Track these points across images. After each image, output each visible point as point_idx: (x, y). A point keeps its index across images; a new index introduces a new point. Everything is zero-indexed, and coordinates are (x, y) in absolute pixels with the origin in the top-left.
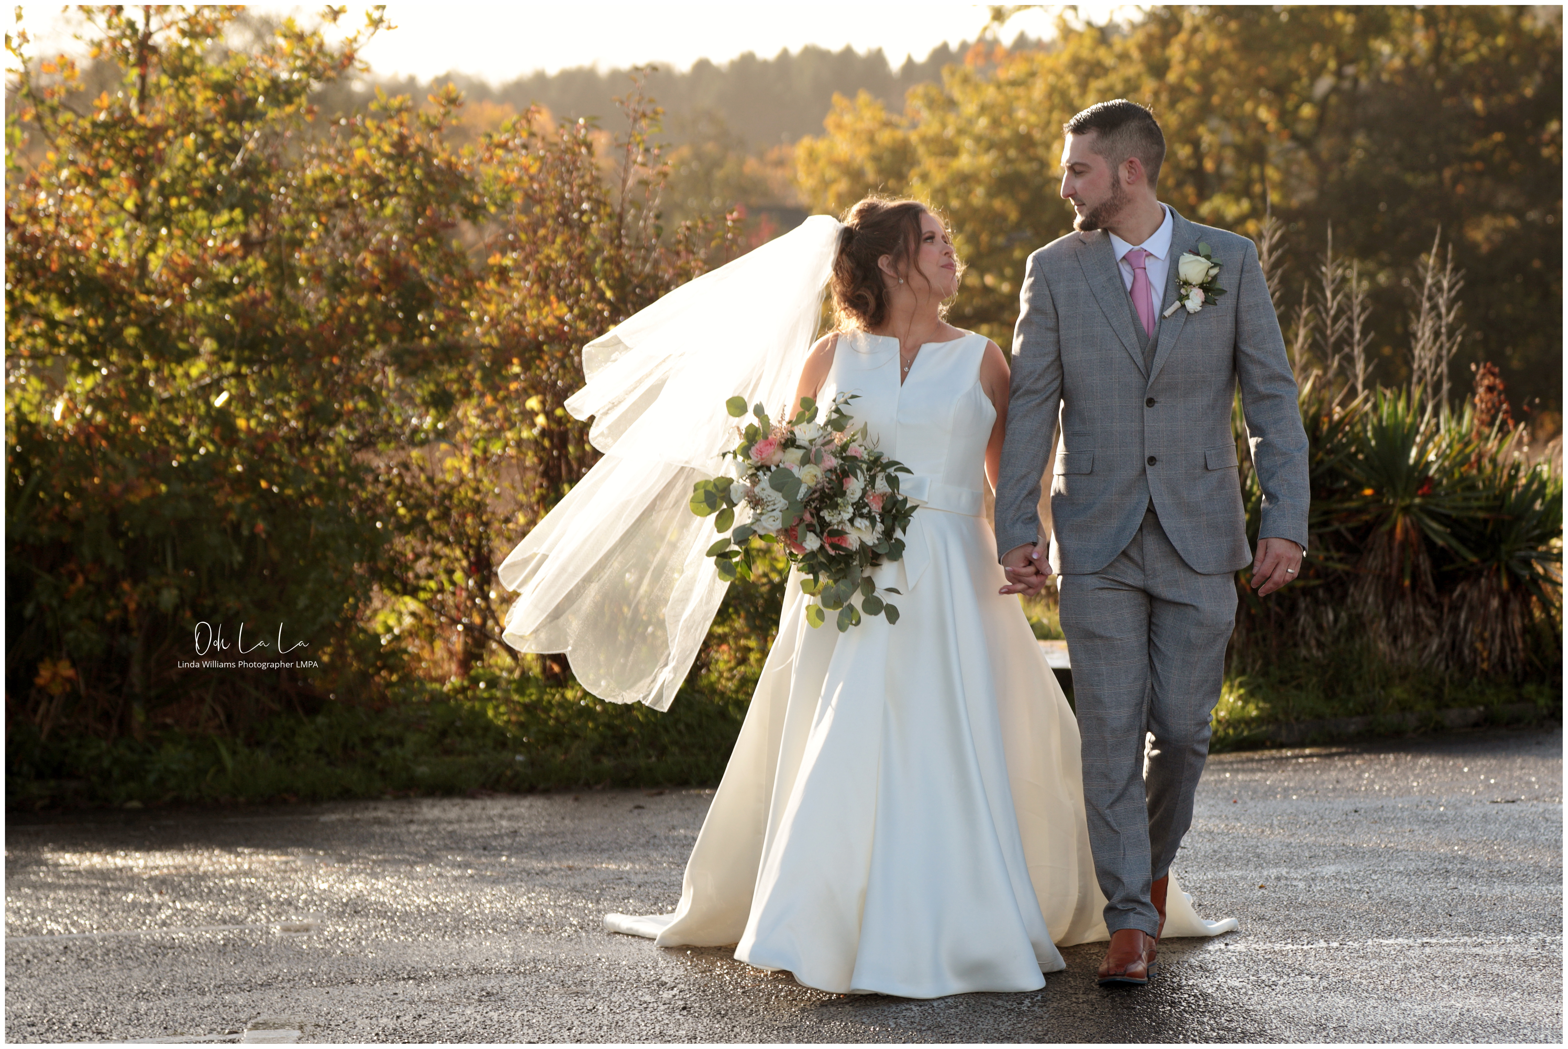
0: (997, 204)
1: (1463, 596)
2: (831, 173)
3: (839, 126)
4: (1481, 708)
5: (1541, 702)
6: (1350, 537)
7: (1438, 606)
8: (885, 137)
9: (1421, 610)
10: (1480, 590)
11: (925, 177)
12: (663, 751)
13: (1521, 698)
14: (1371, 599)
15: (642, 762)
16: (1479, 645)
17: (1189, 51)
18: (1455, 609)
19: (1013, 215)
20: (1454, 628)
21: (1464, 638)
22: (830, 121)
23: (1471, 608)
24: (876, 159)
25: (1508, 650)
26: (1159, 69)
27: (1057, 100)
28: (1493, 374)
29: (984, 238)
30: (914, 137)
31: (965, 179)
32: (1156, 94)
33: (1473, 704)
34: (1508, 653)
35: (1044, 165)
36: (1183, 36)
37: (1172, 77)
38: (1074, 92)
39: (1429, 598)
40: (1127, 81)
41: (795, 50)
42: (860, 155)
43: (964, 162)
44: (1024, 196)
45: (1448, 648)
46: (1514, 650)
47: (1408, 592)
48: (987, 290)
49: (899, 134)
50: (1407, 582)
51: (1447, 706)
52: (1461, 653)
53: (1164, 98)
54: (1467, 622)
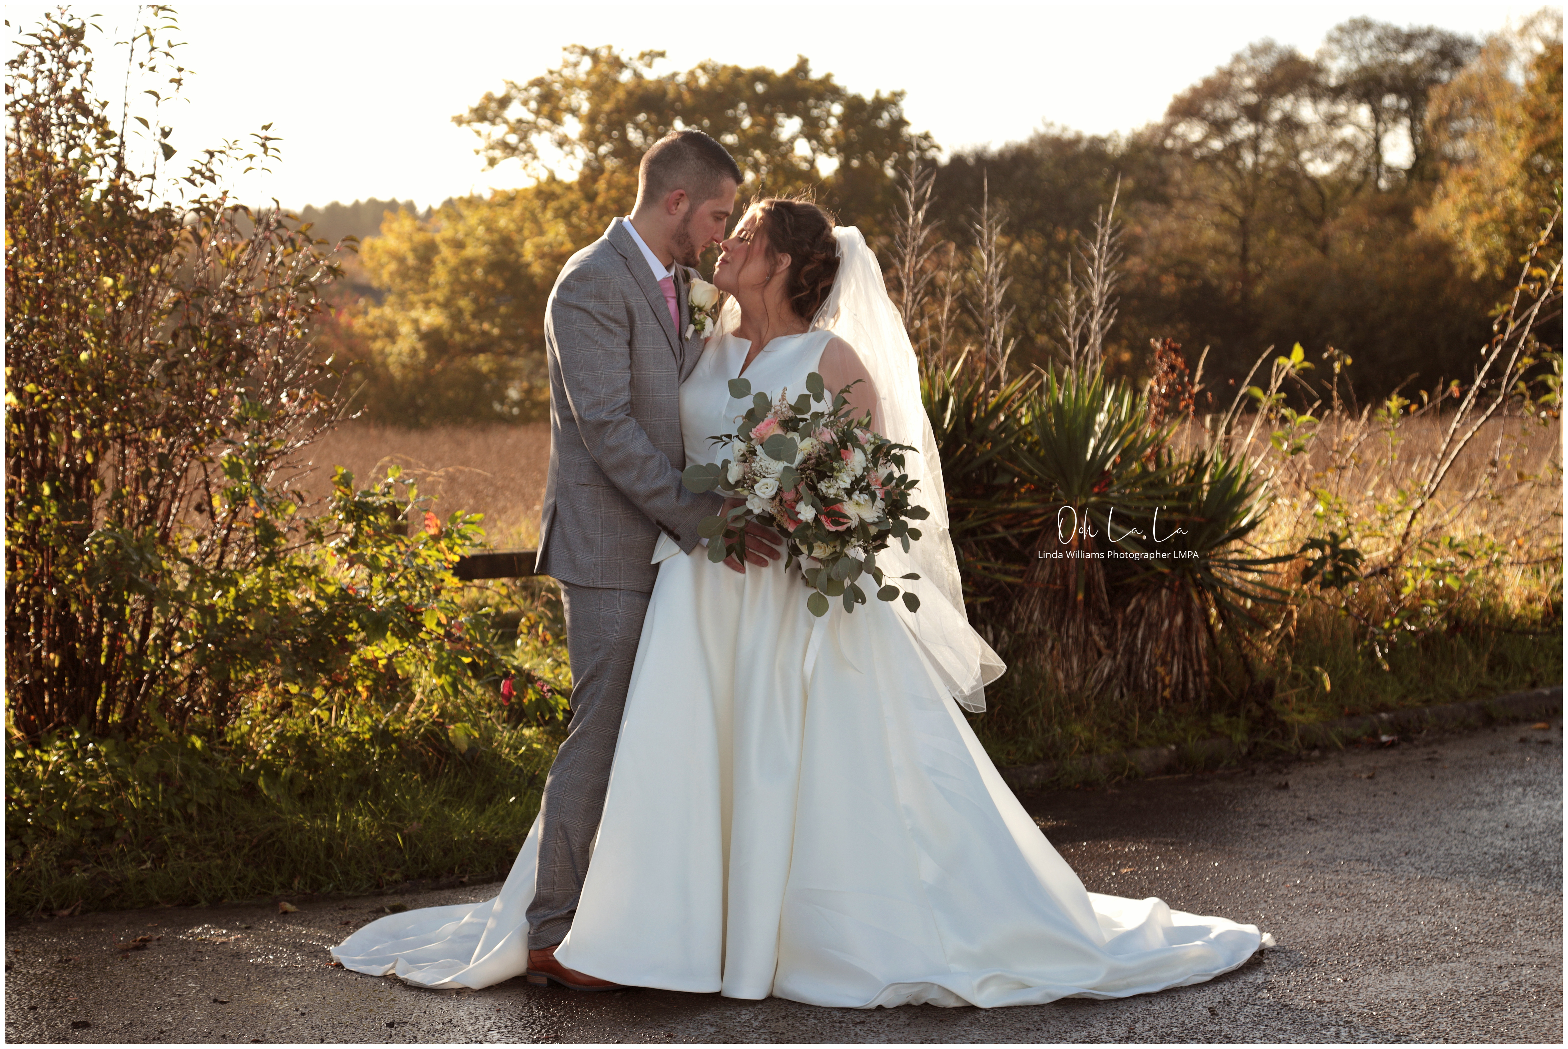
0: (491, 279)
1: (1140, 610)
2: (385, 259)
3: (390, 230)
4: (1173, 747)
5: (1238, 737)
6: (1015, 544)
7: (1111, 624)
8: (419, 237)
9: (1093, 628)
10: (1160, 604)
11: (444, 262)
12: (161, 856)
13: (1214, 734)
14: (1036, 615)
15: (131, 871)
16: (1160, 670)
17: (610, 185)
18: (1131, 626)
19: (500, 285)
20: (1130, 649)
21: (1142, 660)
22: (384, 227)
23: (1150, 626)
24: (414, 250)
25: (1190, 672)
26: (591, 197)
27: (528, 215)
28: (1176, 351)
29: (482, 299)
30: (438, 238)
31: (469, 264)
32: (590, 212)
33: (1163, 743)
34: (1191, 678)
35: (520, 255)
36: (606, 175)
37: (600, 200)
38: (538, 210)
39: (1102, 614)
40: (572, 203)
41: (363, 200)
42: (404, 248)
43: (470, 252)
44: (507, 274)
45: (1122, 673)
46: (1198, 674)
47: (1081, 607)
48: (484, 333)
49: (429, 235)
50: (1080, 596)
51: (1135, 746)
52: (1138, 677)
53: (595, 214)
54: (1144, 643)
